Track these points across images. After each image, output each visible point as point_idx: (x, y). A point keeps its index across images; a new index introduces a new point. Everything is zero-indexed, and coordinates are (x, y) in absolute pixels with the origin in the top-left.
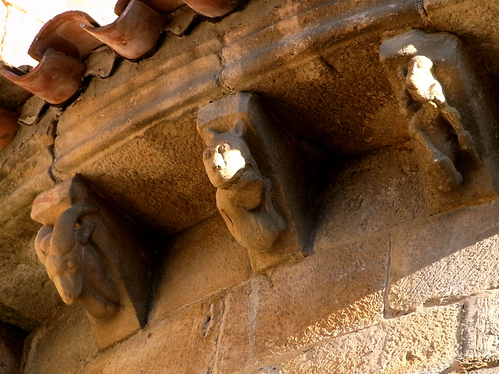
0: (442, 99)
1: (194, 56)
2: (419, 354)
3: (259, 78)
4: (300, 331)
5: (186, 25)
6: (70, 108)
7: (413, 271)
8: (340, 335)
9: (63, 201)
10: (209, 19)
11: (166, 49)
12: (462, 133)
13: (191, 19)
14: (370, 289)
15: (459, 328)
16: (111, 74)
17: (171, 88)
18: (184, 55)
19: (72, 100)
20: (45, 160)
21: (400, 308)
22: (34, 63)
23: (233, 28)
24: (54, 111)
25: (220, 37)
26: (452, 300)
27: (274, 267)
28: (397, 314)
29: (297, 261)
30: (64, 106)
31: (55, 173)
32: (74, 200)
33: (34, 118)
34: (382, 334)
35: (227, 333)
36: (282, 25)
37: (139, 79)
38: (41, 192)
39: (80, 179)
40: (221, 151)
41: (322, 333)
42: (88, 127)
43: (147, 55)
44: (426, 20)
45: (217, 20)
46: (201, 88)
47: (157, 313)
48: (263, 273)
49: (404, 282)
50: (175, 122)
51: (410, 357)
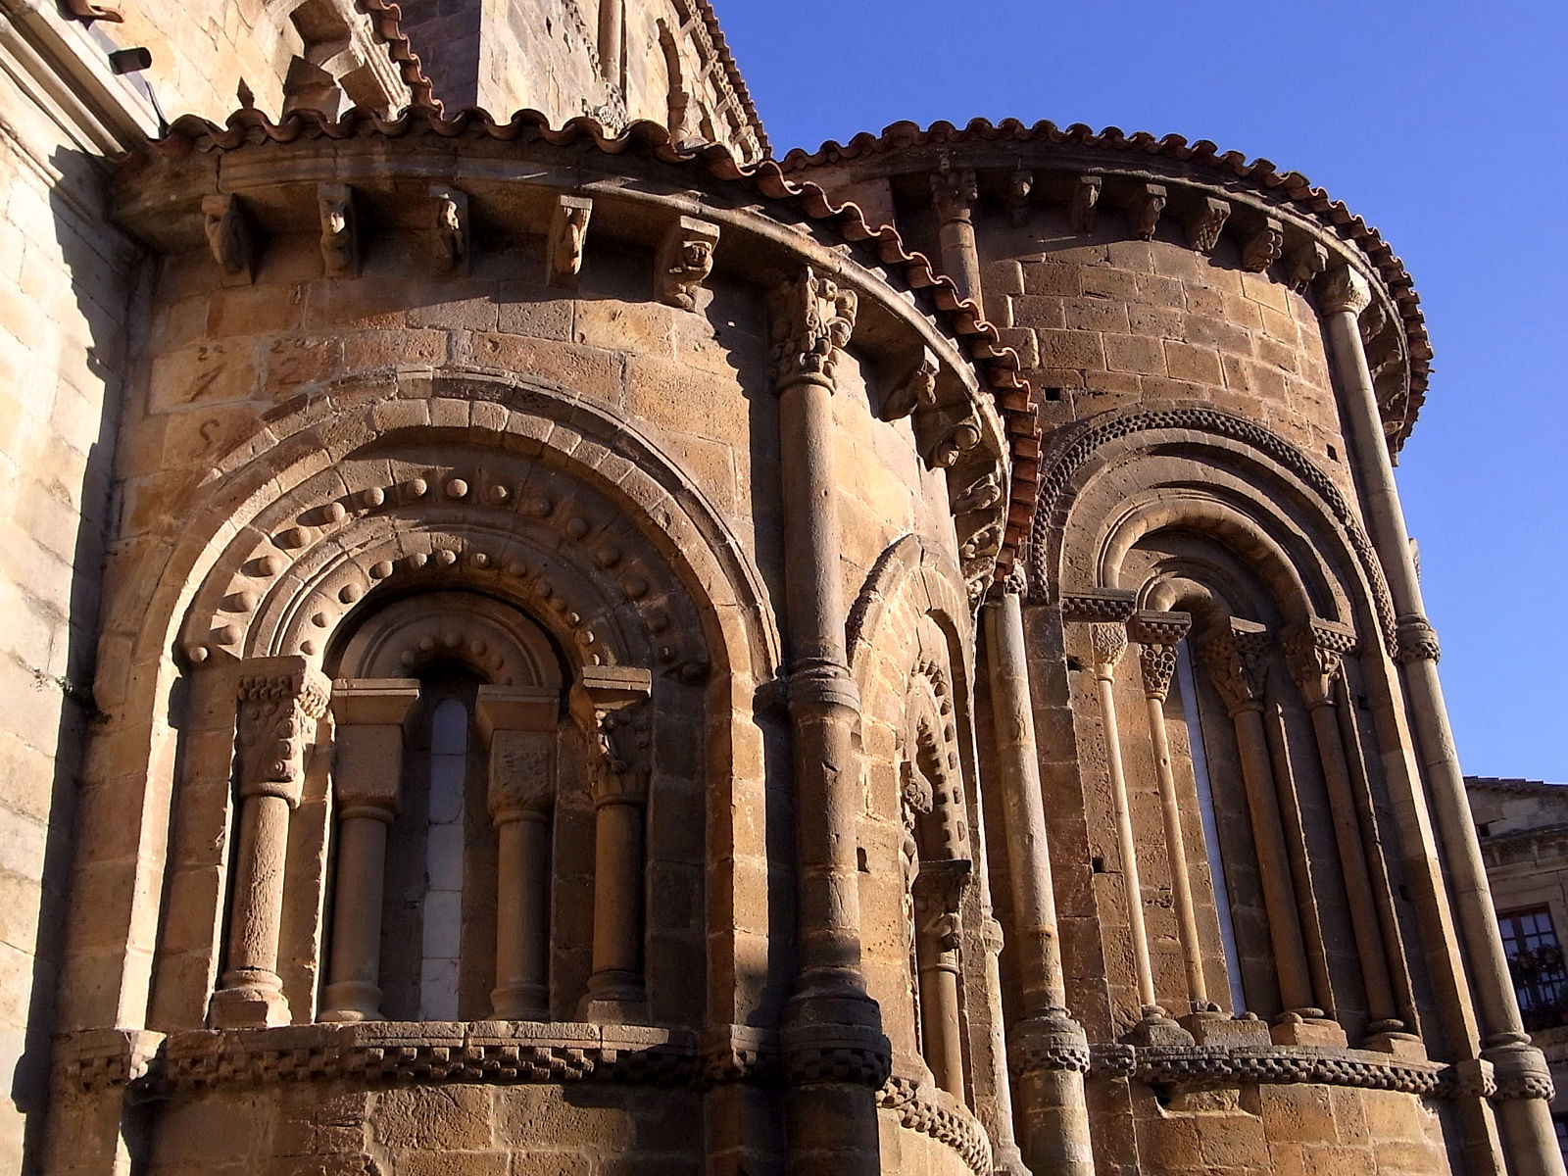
0: (457, 227)
1: (317, 156)
2: (426, 353)
3: (356, 181)
4: (357, 319)
5: (316, 135)
6: (231, 153)
7: (421, 306)
8: (381, 329)
9: (225, 206)
10: (330, 137)
11: (300, 142)
12: (460, 245)
13: (319, 133)
14: (398, 309)
15: (447, 345)
16: (262, 145)
17: (303, 168)
18: (311, 152)
19: (235, 148)
20: (212, 177)
21: (414, 324)
22: (226, 129)
23: (344, 148)
24: (220, 151)
25: (336, 149)
26: (443, 329)
27: (339, 278)
28: (413, 327)
29: (353, 279)
30: (227, 150)
31: (220, 188)
32: (231, 208)
33: (207, 150)
34: (404, 337)
35: (310, 306)
36: (375, 158)
37: (281, 154)
38: (209, 195)
39: (235, 196)
40: (335, 217)
41: (370, 325)
42: (245, 171)
43: (287, 142)
44: (456, 183)
45: (336, 139)
46: (323, 176)
47: (262, 277)
48: (332, 278)
49: (416, 310)
50: (302, 186)
51: (420, 353)
